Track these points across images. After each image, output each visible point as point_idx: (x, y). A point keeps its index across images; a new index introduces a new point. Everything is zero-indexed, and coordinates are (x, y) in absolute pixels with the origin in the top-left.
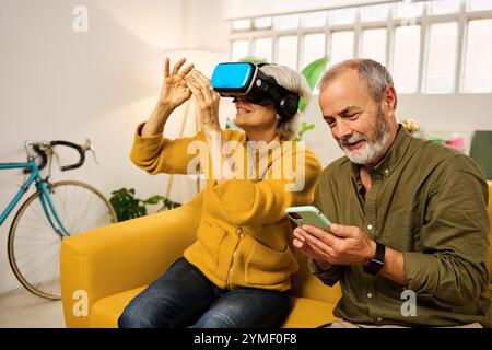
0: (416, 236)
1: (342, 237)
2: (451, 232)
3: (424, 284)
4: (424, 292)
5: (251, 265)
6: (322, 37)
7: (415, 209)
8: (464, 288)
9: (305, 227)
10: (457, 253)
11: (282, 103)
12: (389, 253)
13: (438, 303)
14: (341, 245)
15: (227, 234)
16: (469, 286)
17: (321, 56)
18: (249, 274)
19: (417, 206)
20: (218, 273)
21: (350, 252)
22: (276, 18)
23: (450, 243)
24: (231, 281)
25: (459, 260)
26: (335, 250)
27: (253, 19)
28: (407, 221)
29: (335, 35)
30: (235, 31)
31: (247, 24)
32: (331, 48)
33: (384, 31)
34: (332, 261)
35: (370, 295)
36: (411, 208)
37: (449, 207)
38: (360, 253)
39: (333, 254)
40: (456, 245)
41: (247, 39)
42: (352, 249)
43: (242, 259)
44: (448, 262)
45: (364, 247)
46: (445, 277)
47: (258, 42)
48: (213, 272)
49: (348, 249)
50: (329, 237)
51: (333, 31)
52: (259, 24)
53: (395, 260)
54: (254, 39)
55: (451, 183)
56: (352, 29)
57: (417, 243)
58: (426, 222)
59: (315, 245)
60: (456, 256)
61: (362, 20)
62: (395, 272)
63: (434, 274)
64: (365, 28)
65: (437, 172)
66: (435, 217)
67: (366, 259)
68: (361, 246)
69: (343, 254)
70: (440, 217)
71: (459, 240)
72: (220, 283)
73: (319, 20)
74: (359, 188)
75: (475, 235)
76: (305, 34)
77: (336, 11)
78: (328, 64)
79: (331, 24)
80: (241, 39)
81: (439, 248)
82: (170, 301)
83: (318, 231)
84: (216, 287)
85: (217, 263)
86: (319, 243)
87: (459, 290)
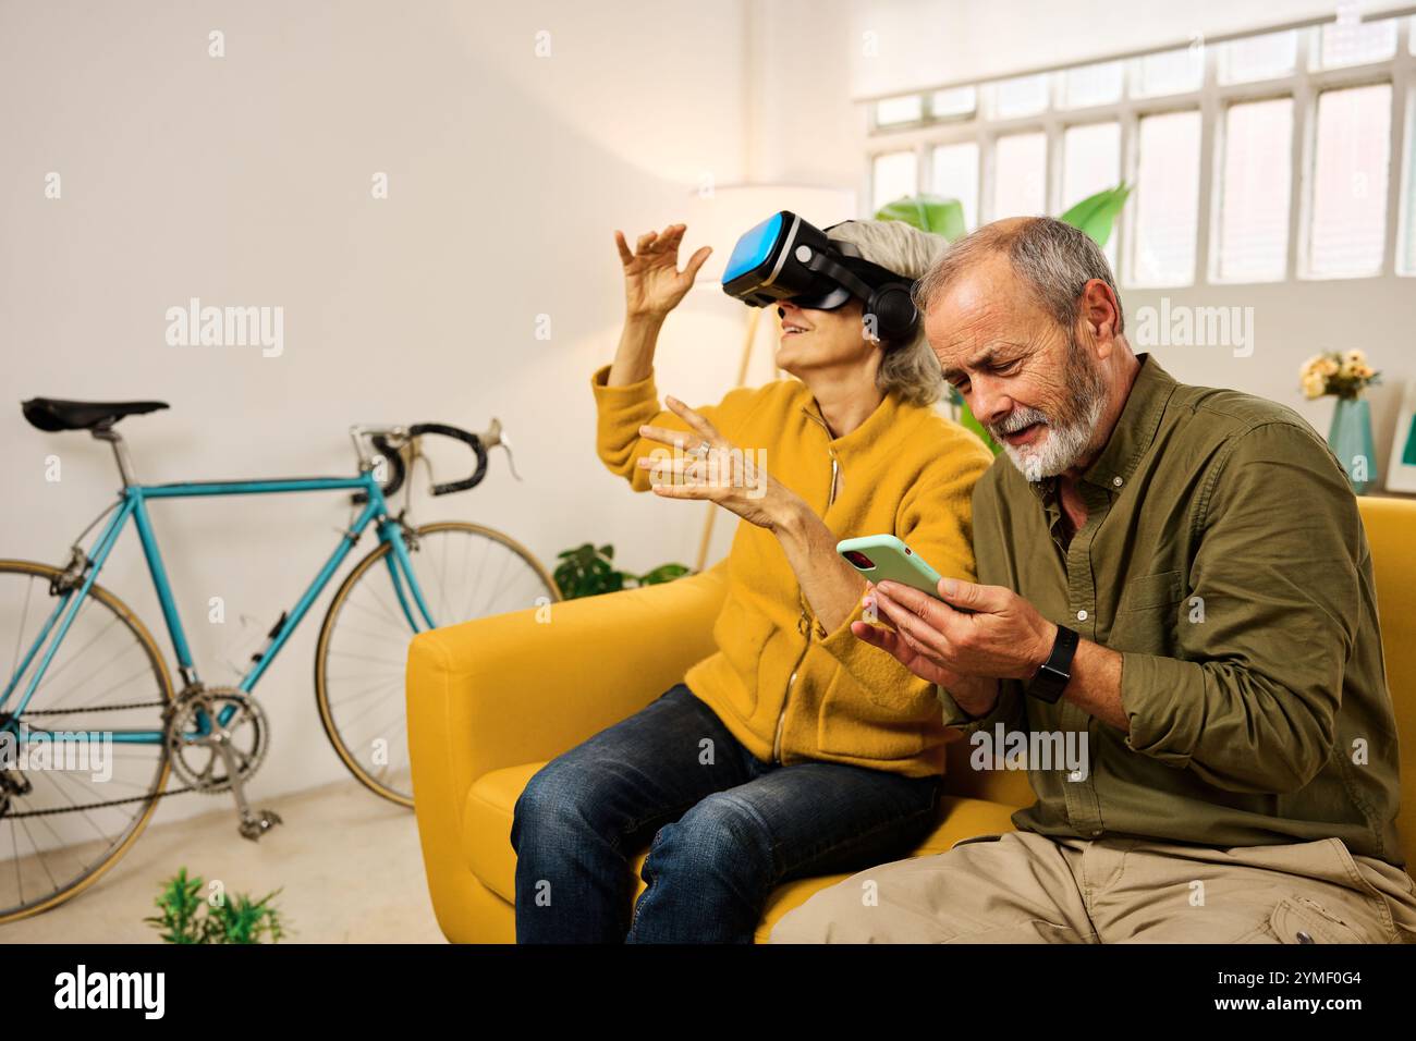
1: (968, 610)
2: (1243, 614)
3: (1167, 729)
5: (835, 709)
6: (1112, 132)
8: (1268, 746)
9: (884, 586)
10: (1253, 662)
12: (1086, 652)
13: (1208, 778)
14: (963, 628)
15: (776, 629)
16: (1284, 739)
17: (1111, 181)
18: (827, 728)
20: (757, 721)
21: (985, 646)
22: (988, 90)
24: (783, 743)
25: (1258, 680)
26: (951, 641)
27: (926, 94)
29: (1150, 125)
30: (880, 130)
31: (910, 109)
32: (1137, 162)
33: (1286, 106)
37: (1235, 552)
38: (1014, 652)
39: (947, 651)
40: (1255, 644)
41: (912, 150)
42: (992, 641)
43: (810, 691)
45: (1023, 636)
46: (1217, 717)
47: (940, 153)
48: (744, 720)
49: (978, 639)
50: (937, 610)
51: (1141, 116)
52: (944, 106)
53: (1100, 668)
54: (932, 147)
56: (1195, 107)
58: (1190, 593)
60: (1252, 671)
61: (1223, 81)
62: (1100, 696)
63: (1191, 705)
64: (1232, 101)
67: (1031, 665)
68: (1014, 631)
69: (970, 650)
70: (1216, 576)
71: (1263, 632)
72: (759, 747)
73: (1102, 88)
75: (1304, 621)
76: (1067, 126)
77: (1149, 60)
78: (1129, 204)
79: (1136, 95)
80: (898, 150)
81: (1217, 651)
82: (631, 774)
83: (912, 596)
84: (750, 754)
85: (756, 699)
86: (917, 626)
87: (1255, 747)
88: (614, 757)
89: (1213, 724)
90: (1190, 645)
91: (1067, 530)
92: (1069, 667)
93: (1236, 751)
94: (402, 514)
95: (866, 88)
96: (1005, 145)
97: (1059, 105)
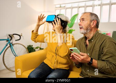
0: (100, 57)
2: (108, 56)
3: (102, 68)
4: (102, 70)
6: (77, 9)
7: (100, 50)
9: (74, 53)
10: (110, 61)
11: (63, 24)
14: (82, 57)
15: (53, 56)
16: (113, 69)
17: (77, 13)
19: (100, 49)
20: (52, 65)
22: (66, 4)
23: (108, 59)
24: (55, 67)
25: (110, 63)
27: (60, 5)
28: (97, 53)
29: (80, 8)
30: (56, 8)
31: (59, 6)
32: (79, 11)
36: (98, 50)
37: (108, 50)
38: (87, 60)
40: (110, 59)
41: (59, 9)
42: (85, 59)
43: (57, 61)
44: (108, 63)
47: (62, 10)
48: (51, 65)
50: (79, 55)
51: (79, 7)
52: (62, 6)
53: (95, 62)
54: (61, 9)
55: (108, 44)
56: (84, 7)
57: (100, 58)
58: (102, 54)
59: (76, 57)
60: (110, 62)
61: (86, 5)
63: (104, 66)
64: (87, 7)
65: (105, 41)
66: (105, 52)
68: (87, 58)
69: (83, 60)
70: (106, 52)
73: (76, 5)
74: (86, 45)
75: (114, 57)
76: (73, 8)
77: (80, 3)
78: (78, 15)
79: (79, 6)
80: (58, 9)
81: (106, 60)
82: (40, 72)
83: (77, 54)
84: (51, 69)
85: (52, 63)
86: (77, 57)
87: (110, 70)
88: (38, 71)
89: (106, 68)
90: (103, 59)
91: (87, 45)
92: (92, 62)
93: (108, 70)
94: (12, 43)
95: (55, 4)
96: (67, 9)
97: (72, 6)
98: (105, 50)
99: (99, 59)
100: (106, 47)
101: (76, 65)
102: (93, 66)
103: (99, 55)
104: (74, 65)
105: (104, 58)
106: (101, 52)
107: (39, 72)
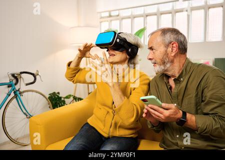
0: (199, 108)
1: (167, 109)
2: (216, 105)
5: (120, 127)
6: (142, 19)
7: (197, 95)
8: (224, 130)
9: (149, 106)
10: (220, 114)
11: (130, 50)
12: (188, 115)
13: (212, 137)
14: (167, 113)
15: (108, 112)
17: (143, 27)
18: (119, 130)
19: (197, 94)
20: (105, 130)
21: (171, 116)
22: (121, 11)
23: (216, 110)
24: (110, 134)
25: (221, 117)
26: (164, 115)
27: (110, 12)
28: (193, 101)
30: (102, 18)
31: (107, 14)
32: (146, 24)
33: (170, 15)
34: (163, 121)
35: (178, 136)
36: (194, 95)
37: (214, 93)
38: (176, 117)
39: (163, 118)
40: (219, 110)
41: (108, 21)
42: (172, 115)
43: (116, 124)
44: (216, 118)
45: (177, 113)
46: (215, 126)
47: (113, 22)
48: (102, 130)
49: (170, 115)
51: (147, 16)
52: (113, 14)
53: (191, 118)
54: (111, 21)
55: (213, 82)
56: (156, 15)
58: (203, 101)
60: (219, 116)
61: (160, 10)
62: (192, 124)
63: (210, 124)
64: (162, 14)
65: (206, 77)
66: (207, 99)
67: (178, 119)
68: (176, 113)
69: (168, 117)
72: (106, 135)
73: (140, 11)
74: (169, 87)
76: (134, 17)
77: (148, 7)
78: (145, 31)
79: (146, 12)
80: (105, 21)
81: (211, 113)
83: (156, 107)
84: (103, 136)
85: (104, 126)
86: (156, 113)
87: (222, 131)
89: (214, 128)
90: (205, 111)
91: (171, 88)
92: (186, 118)
93: (219, 132)
94: (19, 89)
95: (99, 10)
96: (124, 20)
97: (133, 14)
98: (208, 94)
99: (197, 113)
100: (210, 88)
101: (154, 127)
102: (188, 126)
103: (197, 105)
104: (149, 127)
105: (207, 109)
106: (201, 98)
107: (81, 144)
